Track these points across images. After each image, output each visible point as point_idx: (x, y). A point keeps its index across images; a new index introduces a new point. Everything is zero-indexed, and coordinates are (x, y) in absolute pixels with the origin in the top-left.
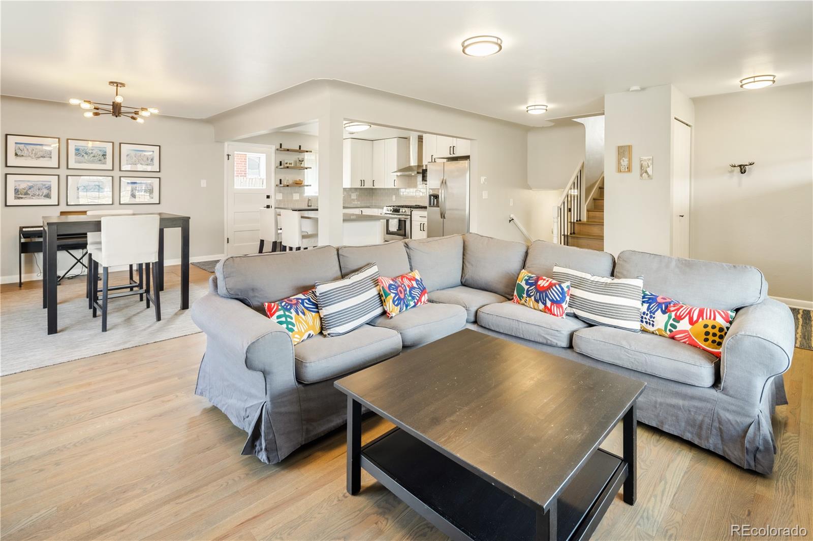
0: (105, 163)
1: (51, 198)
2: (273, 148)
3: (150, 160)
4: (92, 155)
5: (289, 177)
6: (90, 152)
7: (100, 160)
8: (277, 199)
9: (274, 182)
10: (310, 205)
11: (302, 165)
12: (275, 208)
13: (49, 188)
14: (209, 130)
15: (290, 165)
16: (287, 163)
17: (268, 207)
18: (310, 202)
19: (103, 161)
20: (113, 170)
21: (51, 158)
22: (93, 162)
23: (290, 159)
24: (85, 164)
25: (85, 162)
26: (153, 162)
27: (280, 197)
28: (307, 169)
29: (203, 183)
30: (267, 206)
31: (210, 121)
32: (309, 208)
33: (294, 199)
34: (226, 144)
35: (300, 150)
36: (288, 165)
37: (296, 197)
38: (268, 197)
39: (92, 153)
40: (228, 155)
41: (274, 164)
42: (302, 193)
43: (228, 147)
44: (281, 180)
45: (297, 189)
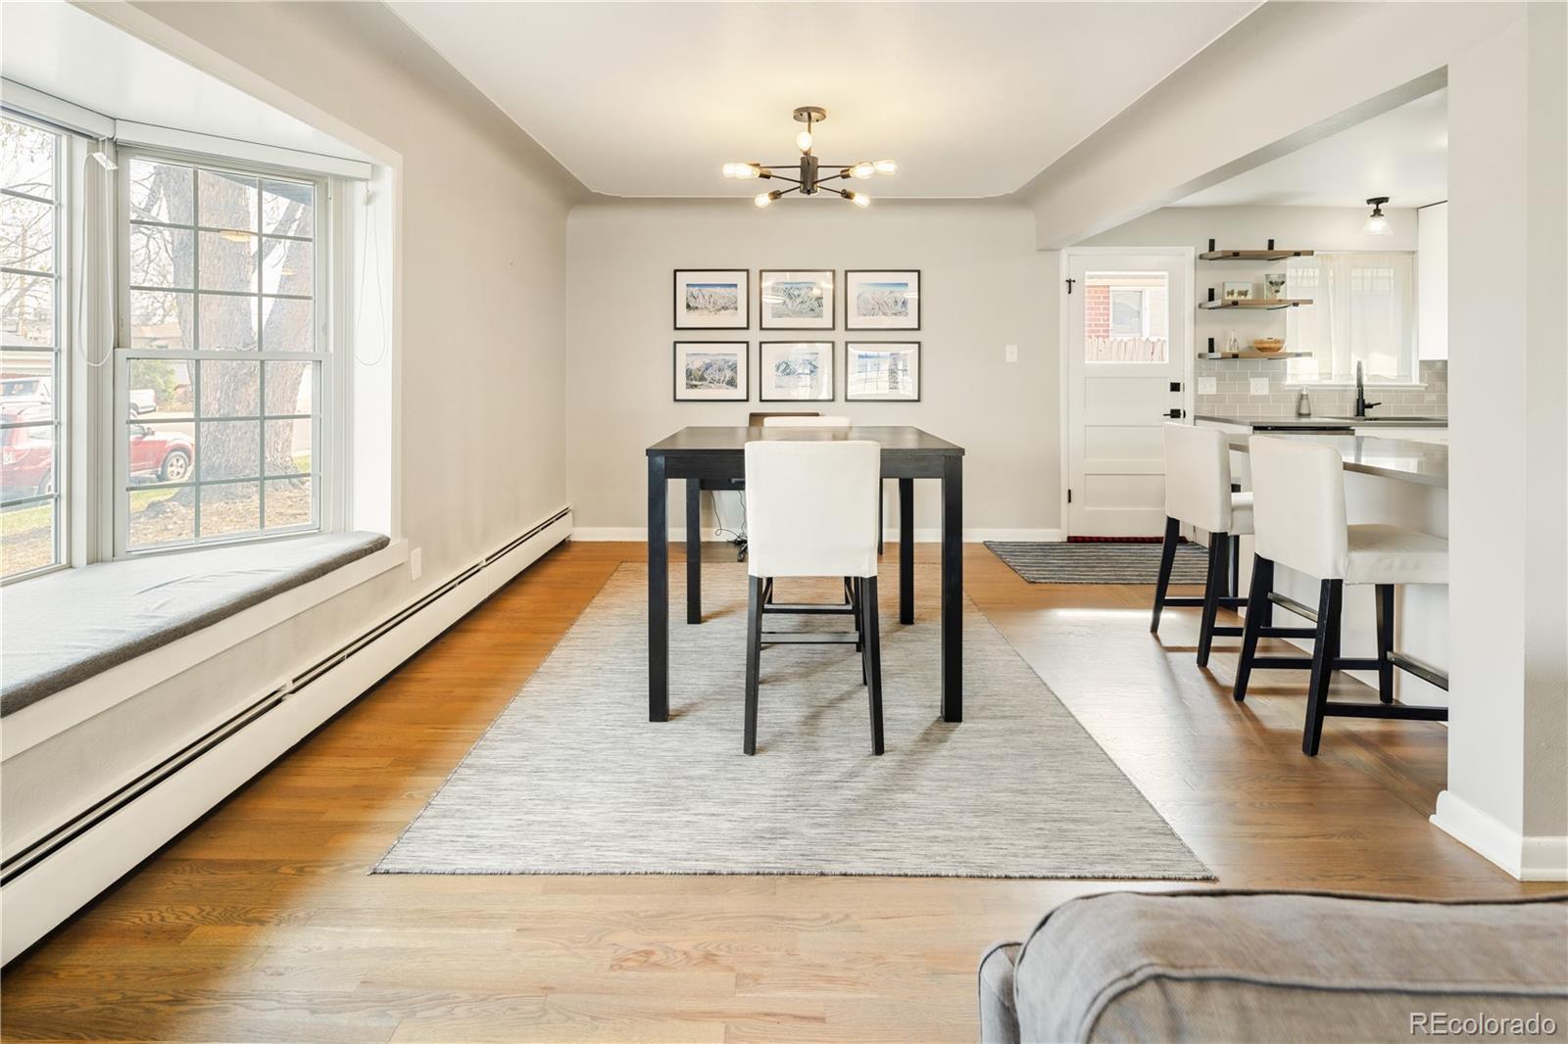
0: (819, 316)
1: (736, 387)
2: (1190, 253)
3: (900, 304)
4: (798, 300)
5: (1236, 332)
6: (796, 293)
7: (812, 310)
8: (1200, 393)
9: (1190, 343)
10: (1304, 411)
11: (1279, 296)
12: (1196, 418)
13: (734, 368)
14: (1021, 224)
15: (1242, 297)
16: (1231, 293)
17: (1175, 414)
18: (1304, 402)
19: (817, 310)
20: (833, 328)
21: (736, 309)
22: (799, 314)
23: (1242, 279)
24: (788, 318)
25: (788, 315)
26: (905, 307)
27: (1209, 386)
28: (1296, 304)
29: (1012, 354)
30: (1172, 411)
31: (1023, 199)
32: (1304, 421)
33: (1252, 393)
34: (1064, 253)
35: (1271, 253)
36: (1235, 297)
37: (1259, 386)
38: (1175, 387)
39: (799, 296)
40: (1069, 282)
41: (1189, 300)
42: (1277, 378)
43: (1068, 262)
44: (1211, 341)
45: (1260, 364)
